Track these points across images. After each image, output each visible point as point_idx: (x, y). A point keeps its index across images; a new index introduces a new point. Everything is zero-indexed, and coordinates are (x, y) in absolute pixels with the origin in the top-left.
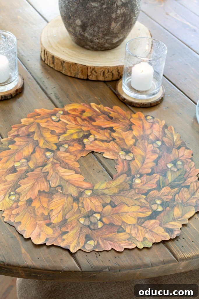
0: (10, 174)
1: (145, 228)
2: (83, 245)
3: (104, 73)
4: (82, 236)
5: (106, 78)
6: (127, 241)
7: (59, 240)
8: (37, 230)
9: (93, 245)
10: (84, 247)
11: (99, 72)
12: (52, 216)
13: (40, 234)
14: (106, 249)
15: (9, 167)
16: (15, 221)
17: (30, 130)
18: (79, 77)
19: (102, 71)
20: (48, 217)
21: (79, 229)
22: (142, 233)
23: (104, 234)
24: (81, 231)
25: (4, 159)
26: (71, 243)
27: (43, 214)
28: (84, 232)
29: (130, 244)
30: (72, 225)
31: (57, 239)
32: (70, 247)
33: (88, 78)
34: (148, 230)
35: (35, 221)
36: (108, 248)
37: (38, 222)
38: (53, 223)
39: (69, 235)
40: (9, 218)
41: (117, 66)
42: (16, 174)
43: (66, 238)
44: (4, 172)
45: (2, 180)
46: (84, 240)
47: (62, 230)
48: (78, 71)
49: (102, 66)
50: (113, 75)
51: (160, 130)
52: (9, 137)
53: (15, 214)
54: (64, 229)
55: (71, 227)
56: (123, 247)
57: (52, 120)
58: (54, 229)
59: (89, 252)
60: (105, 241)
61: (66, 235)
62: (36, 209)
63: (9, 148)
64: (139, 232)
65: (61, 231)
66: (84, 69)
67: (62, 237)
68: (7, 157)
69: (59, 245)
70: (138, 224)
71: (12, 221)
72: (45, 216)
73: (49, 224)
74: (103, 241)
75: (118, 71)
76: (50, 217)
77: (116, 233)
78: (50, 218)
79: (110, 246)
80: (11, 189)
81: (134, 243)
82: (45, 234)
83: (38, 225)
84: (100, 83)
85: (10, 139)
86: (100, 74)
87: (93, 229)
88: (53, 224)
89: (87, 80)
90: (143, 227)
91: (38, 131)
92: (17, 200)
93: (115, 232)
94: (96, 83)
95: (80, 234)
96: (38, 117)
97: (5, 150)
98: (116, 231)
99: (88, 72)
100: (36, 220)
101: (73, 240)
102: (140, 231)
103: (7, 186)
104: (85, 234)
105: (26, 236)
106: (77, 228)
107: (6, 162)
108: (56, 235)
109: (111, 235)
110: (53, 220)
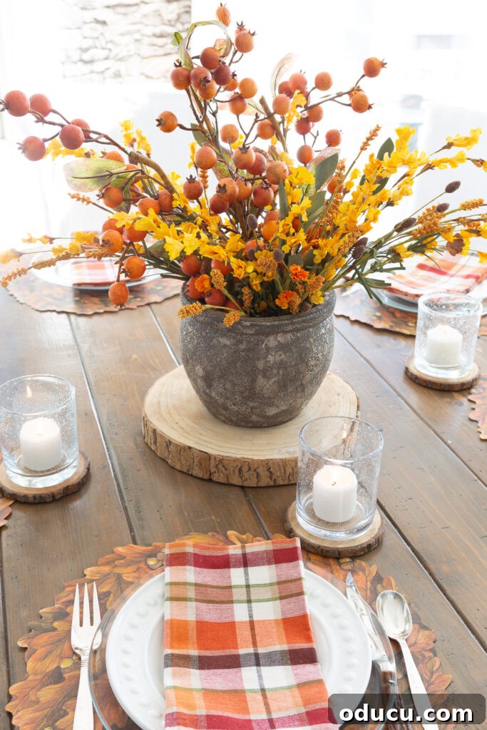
0: (48, 685)
3: (240, 470)
5: (245, 480)
11: (232, 469)
15: (47, 671)
17: (102, 588)
18: (194, 474)
19: (237, 466)
25: (40, 652)
33: (212, 477)
41: (267, 460)
42: (60, 685)
44: (37, 680)
45: (30, 699)
48: (194, 462)
49: (238, 456)
50: (258, 475)
51: (366, 586)
52: (56, 606)
63: (53, 627)
66: (204, 459)
68: (48, 647)
75: (270, 469)
80: (45, 720)
84: (232, 488)
85: (59, 608)
86: (234, 471)
89: (210, 480)
94: (224, 489)
97: (46, 631)
99: (211, 466)
103: (38, 714)
107: (44, 658)
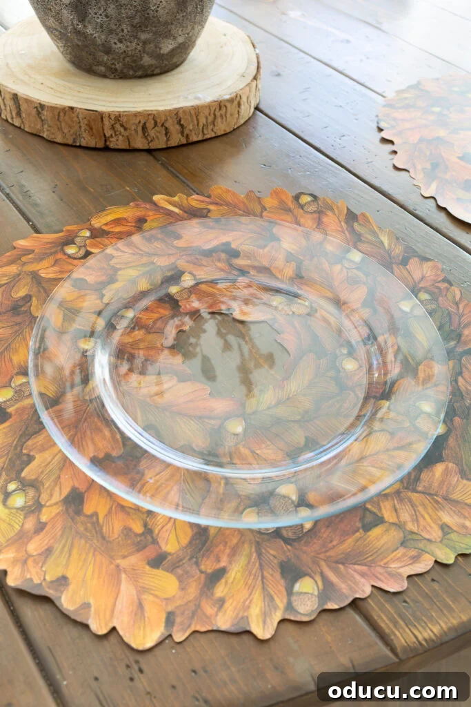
1: (430, 494)
2: (285, 601)
4: (271, 571)
6: (401, 551)
7: (209, 610)
8: (127, 590)
9: (316, 593)
10: (289, 607)
12: (159, 531)
13: (141, 606)
14: (358, 596)
16: (48, 578)
17: (17, 292)
20: (145, 537)
21: (253, 549)
22: (428, 513)
23: (330, 545)
24: (259, 555)
26: (249, 607)
27: (127, 531)
28: (272, 558)
29: (415, 559)
30: (229, 544)
31: (199, 605)
32: (250, 620)
34: (439, 500)
35: (112, 563)
36: (363, 591)
37: (123, 563)
38: (169, 554)
39: (232, 579)
40: (23, 572)
43: (225, 592)
46: (282, 582)
47: (203, 567)
53: (40, 552)
54: (209, 566)
55: (228, 551)
56: (400, 575)
57: (69, 256)
58: (179, 571)
59: (313, 618)
60: (341, 566)
61: (223, 581)
62: (101, 520)
64: (418, 511)
65: (202, 572)
67: (212, 594)
69: (215, 628)
70: (406, 488)
71: (37, 581)
72: (136, 535)
73: (158, 561)
74: (336, 571)
76: (154, 535)
77: (361, 531)
78: (152, 537)
79: (363, 580)
81: (422, 550)
82: (157, 600)
83: (125, 572)
87: (294, 540)
88: (170, 557)
90: (423, 493)
91: (39, 291)
92: (34, 504)
93: (357, 531)
95: (261, 565)
96: (29, 259)
98: (359, 524)
100: (112, 558)
101: (250, 595)
102: (421, 509)
104: (276, 561)
105: (99, 627)
106: (246, 546)
108: (193, 591)
109: (350, 542)
110: (167, 543)
